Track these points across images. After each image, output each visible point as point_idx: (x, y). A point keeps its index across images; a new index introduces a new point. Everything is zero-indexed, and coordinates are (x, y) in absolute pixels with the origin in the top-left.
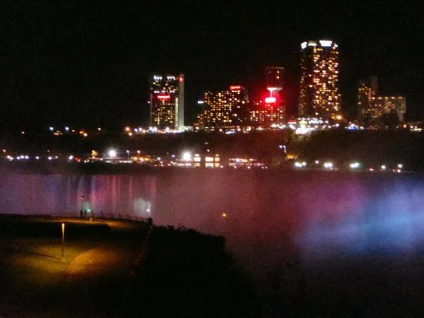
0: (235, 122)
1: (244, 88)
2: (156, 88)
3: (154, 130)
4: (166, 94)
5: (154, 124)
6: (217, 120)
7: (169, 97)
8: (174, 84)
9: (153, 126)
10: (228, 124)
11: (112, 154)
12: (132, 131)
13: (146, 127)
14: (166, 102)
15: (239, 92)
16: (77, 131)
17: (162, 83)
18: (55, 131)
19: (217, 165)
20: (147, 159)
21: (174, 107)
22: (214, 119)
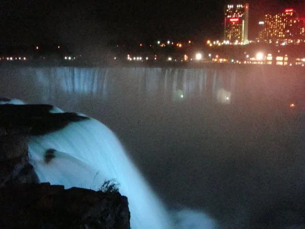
0: (288, 37)
1: (295, 11)
2: (228, 14)
3: (227, 42)
4: (236, 18)
5: (227, 39)
6: (273, 35)
7: (237, 20)
8: (242, 10)
9: (226, 40)
10: (282, 38)
11: (199, 56)
12: (212, 42)
13: (221, 41)
14: (235, 23)
15: (291, 14)
16: (175, 44)
17: (234, 10)
18: (161, 44)
19: (286, 63)
21: (241, 27)
22: (272, 34)
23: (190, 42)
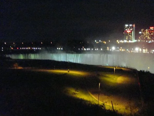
0: (151, 39)
2: (126, 28)
3: (125, 41)
4: (129, 30)
8: (132, 27)
9: (125, 40)
10: (149, 39)
11: (113, 48)
12: (119, 41)
13: (123, 40)
14: (129, 33)
15: (153, 29)
16: (103, 42)
17: (128, 27)
18: (97, 42)
19: (147, 52)
20: (124, 50)
21: (132, 34)
22: (145, 38)
23: (109, 41)
